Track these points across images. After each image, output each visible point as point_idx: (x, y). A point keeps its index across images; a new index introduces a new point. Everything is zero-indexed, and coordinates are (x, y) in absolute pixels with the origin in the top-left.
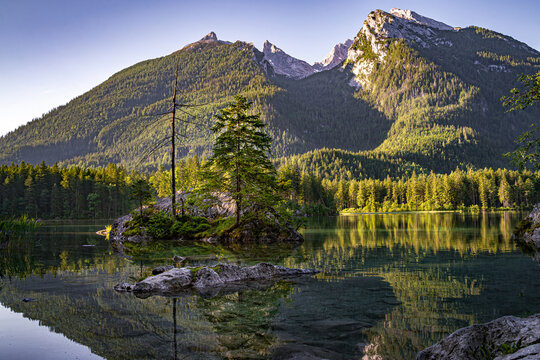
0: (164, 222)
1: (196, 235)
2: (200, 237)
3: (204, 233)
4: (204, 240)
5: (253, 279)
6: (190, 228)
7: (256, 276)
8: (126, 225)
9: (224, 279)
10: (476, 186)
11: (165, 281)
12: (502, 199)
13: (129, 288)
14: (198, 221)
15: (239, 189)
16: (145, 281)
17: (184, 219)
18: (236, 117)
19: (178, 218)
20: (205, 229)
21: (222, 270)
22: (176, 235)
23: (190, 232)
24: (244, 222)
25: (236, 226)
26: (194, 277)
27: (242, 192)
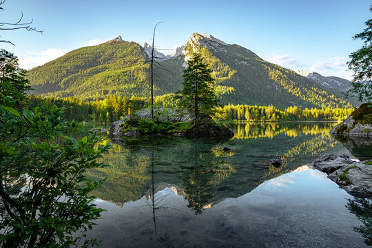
0: (147, 124)
1: (169, 131)
2: (171, 133)
3: (174, 131)
4: (176, 134)
6: (164, 128)
8: (122, 126)
10: (237, 112)
12: (246, 117)
14: (167, 124)
20: (173, 128)
22: (155, 132)
23: (165, 130)
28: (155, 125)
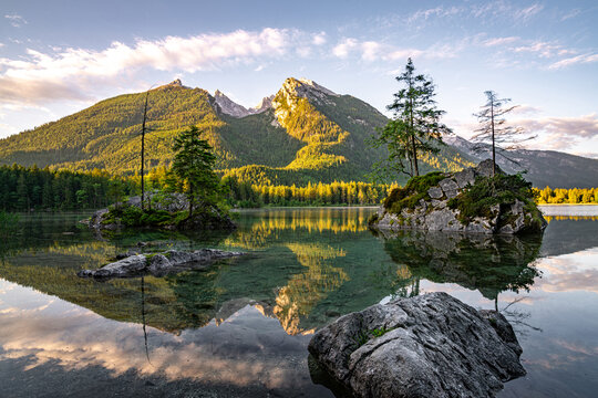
0: (135, 214)
2: (162, 225)
3: (165, 222)
4: (166, 227)
5: (196, 261)
6: (155, 219)
7: (199, 259)
8: (104, 216)
9: (173, 262)
11: (124, 267)
13: (90, 274)
14: (162, 214)
15: (192, 192)
16: (105, 268)
17: (151, 212)
18: (190, 140)
19: (145, 211)
20: (166, 219)
21: (171, 256)
22: (144, 224)
24: (195, 215)
25: (190, 217)
26: (148, 262)
27: (194, 194)
28: (144, 215)
